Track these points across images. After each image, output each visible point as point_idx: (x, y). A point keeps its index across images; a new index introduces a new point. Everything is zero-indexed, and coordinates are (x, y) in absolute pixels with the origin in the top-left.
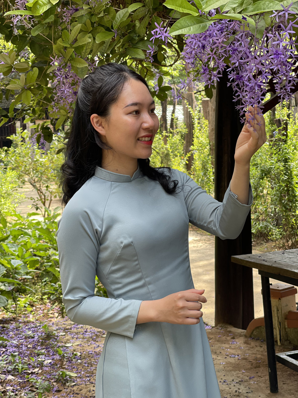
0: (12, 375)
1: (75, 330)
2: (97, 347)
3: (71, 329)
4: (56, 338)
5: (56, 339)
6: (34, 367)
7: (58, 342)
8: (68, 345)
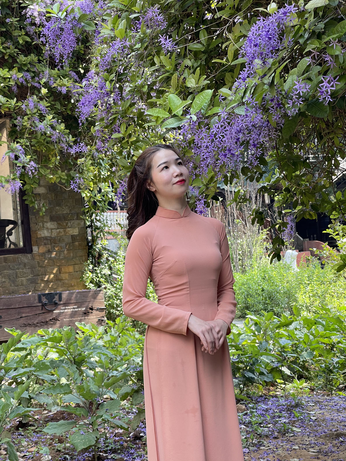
0: (245, 426)
1: (326, 403)
2: (337, 416)
3: (322, 402)
4: (303, 406)
5: (303, 408)
6: (269, 424)
7: (303, 410)
8: (311, 413)
